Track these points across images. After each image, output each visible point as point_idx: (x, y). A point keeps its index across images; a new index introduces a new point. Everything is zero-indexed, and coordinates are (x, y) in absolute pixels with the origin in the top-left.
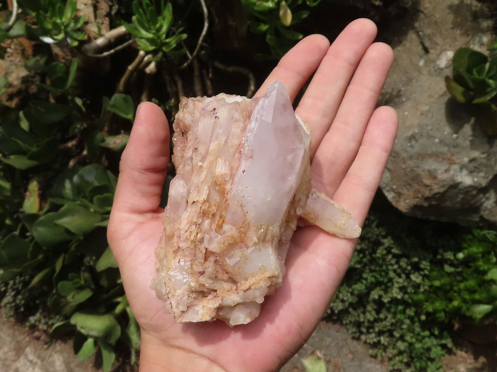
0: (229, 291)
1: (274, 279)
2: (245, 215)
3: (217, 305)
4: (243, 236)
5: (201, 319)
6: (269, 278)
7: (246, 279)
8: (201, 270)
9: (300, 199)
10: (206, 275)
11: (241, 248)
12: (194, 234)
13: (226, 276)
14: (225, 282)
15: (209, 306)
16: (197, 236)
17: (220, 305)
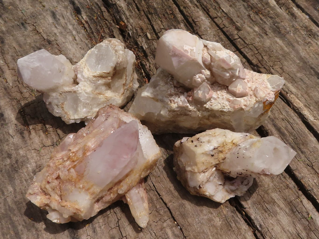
0: (56, 201)
1: (79, 211)
2: (85, 171)
3: (46, 203)
4: (77, 180)
5: (35, 203)
6: (77, 209)
7: (66, 201)
8: (50, 181)
9: (123, 185)
10: (50, 185)
11: (72, 185)
12: (59, 163)
13: (59, 193)
14: (58, 195)
15: (43, 200)
16: (60, 165)
17: (47, 203)
